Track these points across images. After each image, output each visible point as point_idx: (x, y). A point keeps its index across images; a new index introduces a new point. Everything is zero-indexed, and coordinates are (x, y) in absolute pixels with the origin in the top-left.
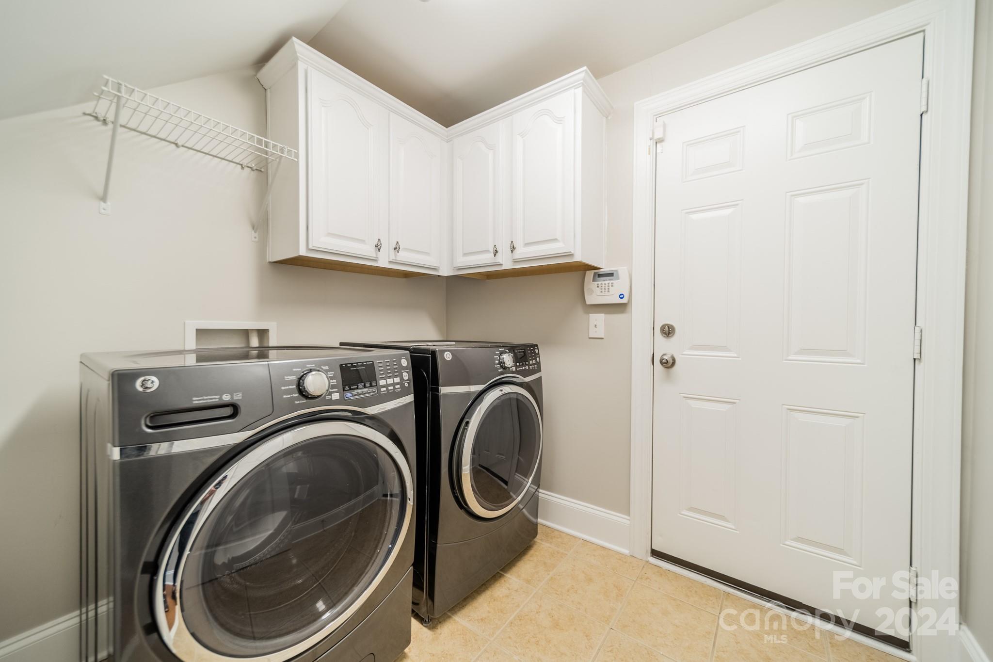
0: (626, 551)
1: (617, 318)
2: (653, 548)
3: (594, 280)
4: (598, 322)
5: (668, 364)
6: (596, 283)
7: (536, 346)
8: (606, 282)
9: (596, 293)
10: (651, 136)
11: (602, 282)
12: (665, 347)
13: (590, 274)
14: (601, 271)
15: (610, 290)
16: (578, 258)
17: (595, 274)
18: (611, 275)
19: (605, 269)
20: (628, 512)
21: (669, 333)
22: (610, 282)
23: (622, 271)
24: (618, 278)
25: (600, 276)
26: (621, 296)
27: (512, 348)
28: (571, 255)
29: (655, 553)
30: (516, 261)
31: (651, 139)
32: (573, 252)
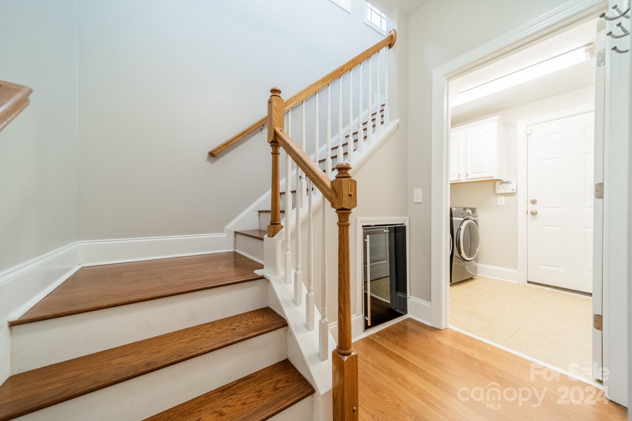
0: (516, 282)
1: (510, 198)
2: (528, 280)
3: (500, 184)
4: (502, 200)
5: (534, 214)
6: (501, 185)
7: (476, 208)
8: (506, 185)
9: (501, 189)
10: (525, 133)
11: (503, 185)
12: (532, 208)
13: (498, 183)
14: (503, 181)
15: (508, 188)
16: (496, 178)
17: (500, 182)
18: (508, 182)
19: (505, 180)
20: (516, 268)
21: (534, 203)
22: (508, 185)
23: (513, 181)
24: (511, 183)
25: (503, 183)
26: (513, 190)
27: (471, 209)
28: (493, 177)
29: (529, 282)
30: (468, 179)
31: (525, 134)
32: (494, 176)
